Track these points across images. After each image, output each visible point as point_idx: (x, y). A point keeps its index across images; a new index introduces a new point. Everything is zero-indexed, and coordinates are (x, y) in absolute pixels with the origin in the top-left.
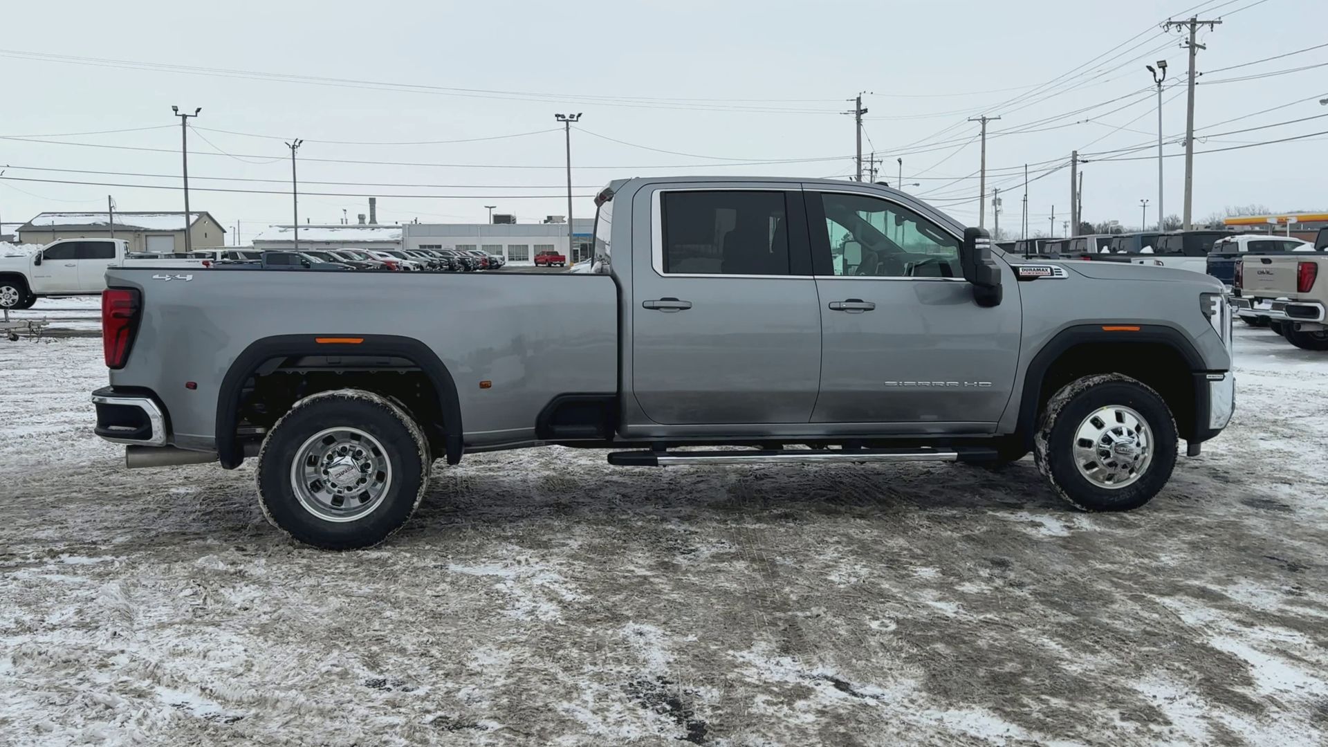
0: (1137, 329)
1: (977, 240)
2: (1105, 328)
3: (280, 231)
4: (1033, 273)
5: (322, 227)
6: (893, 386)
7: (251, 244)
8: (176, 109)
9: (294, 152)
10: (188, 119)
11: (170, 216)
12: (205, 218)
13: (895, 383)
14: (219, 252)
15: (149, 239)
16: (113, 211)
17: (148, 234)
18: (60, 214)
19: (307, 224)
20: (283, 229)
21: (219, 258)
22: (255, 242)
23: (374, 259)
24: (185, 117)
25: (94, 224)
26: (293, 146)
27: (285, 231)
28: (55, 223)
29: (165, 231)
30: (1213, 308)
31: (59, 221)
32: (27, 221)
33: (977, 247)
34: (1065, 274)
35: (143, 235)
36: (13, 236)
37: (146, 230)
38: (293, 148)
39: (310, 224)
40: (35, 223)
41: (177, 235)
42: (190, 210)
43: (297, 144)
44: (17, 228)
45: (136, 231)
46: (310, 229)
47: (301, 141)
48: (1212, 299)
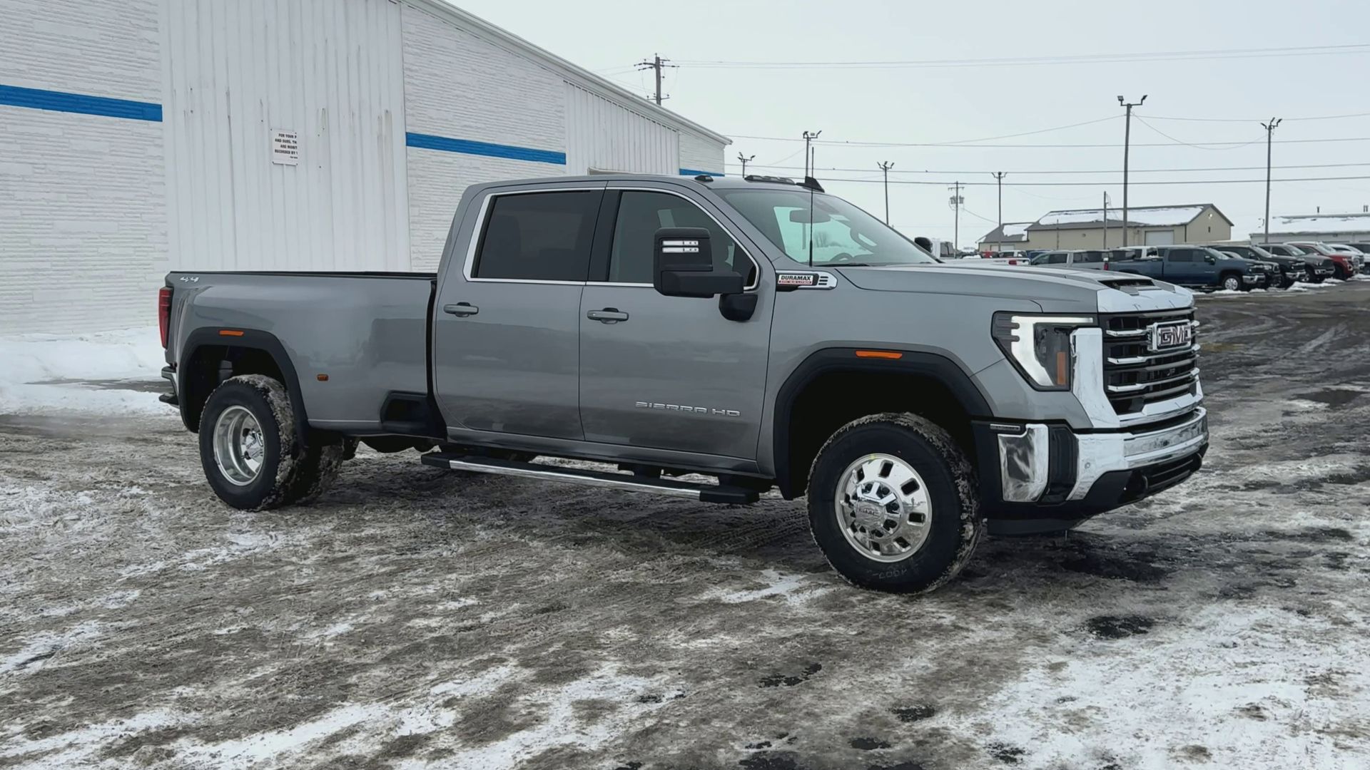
0: (898, 356)
1: (666, 243)
2: (860, 354)
3: (1284, 223)
4: (793, 282)
5: (1333, 217)
6: (644, 408)
7: (1248, 238)
8: (1121, 99)
9: (1270, 132)
10: (1133, 109)
11: (1172, 209)
12: (1211, 209)
13: (645, 404)
14: (1145, 249)
15: (1148, 234)
16: (1108, 207)
17: (1147, 229)
18: (1067, 212)
19: (1316, 214)
20: (1287, 220)
21: (1144, 256)
22: (1252, 236)
23: (1321, 254)
24: (1129, 106)
25: (1097, 221)
26: (1270, 126)
27: (1290, 222)
28: (1060, 222)
29: (1165, 226)
30: (1014, 332)
31: (1064, 219)
32: (1035, 221)
33: (665, 250)
34: (832, 282)
35: (1143, 231)
36: (1023, 235)
37: (1145, 226)
38: (1270, 128)
39: (1321, 213)
40: (1042, 223)
41: (1176, 229)
42: (1129, 206)
43: (1274, 123)
44: (1025, 228)
45: (1135, 227)
46: (1319, 220)
47: (1280, 121)
48: (1015, 319)
